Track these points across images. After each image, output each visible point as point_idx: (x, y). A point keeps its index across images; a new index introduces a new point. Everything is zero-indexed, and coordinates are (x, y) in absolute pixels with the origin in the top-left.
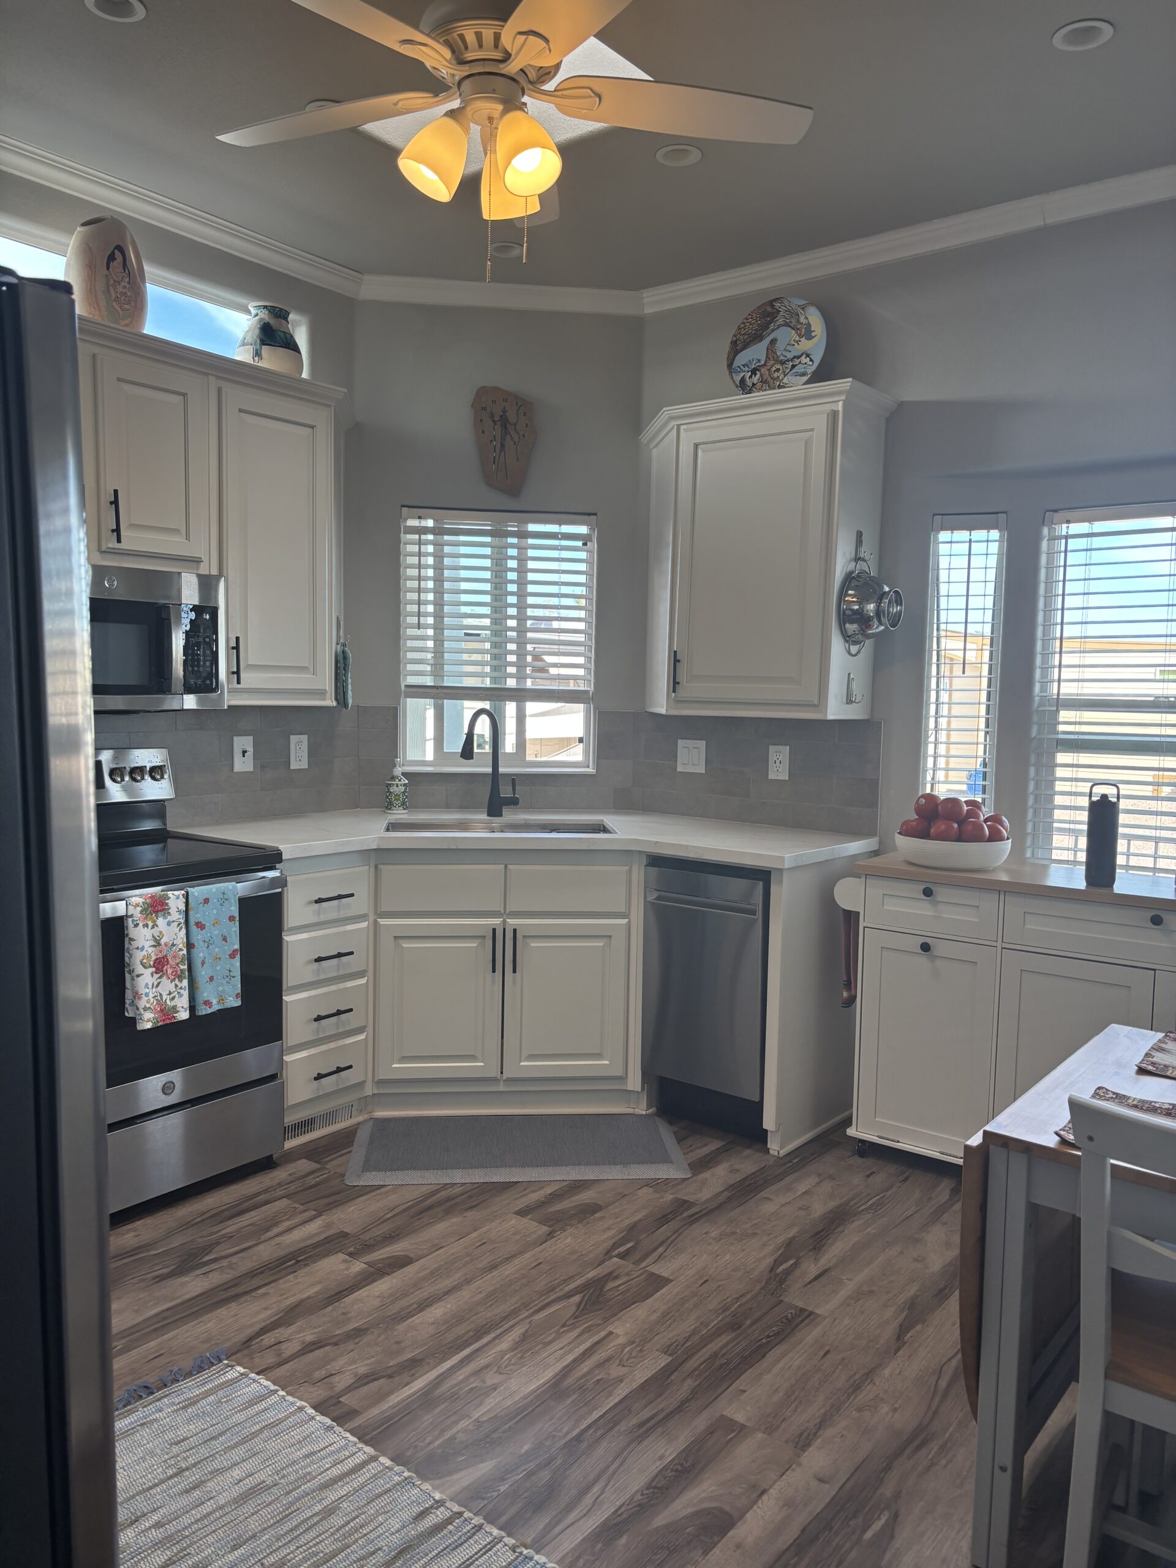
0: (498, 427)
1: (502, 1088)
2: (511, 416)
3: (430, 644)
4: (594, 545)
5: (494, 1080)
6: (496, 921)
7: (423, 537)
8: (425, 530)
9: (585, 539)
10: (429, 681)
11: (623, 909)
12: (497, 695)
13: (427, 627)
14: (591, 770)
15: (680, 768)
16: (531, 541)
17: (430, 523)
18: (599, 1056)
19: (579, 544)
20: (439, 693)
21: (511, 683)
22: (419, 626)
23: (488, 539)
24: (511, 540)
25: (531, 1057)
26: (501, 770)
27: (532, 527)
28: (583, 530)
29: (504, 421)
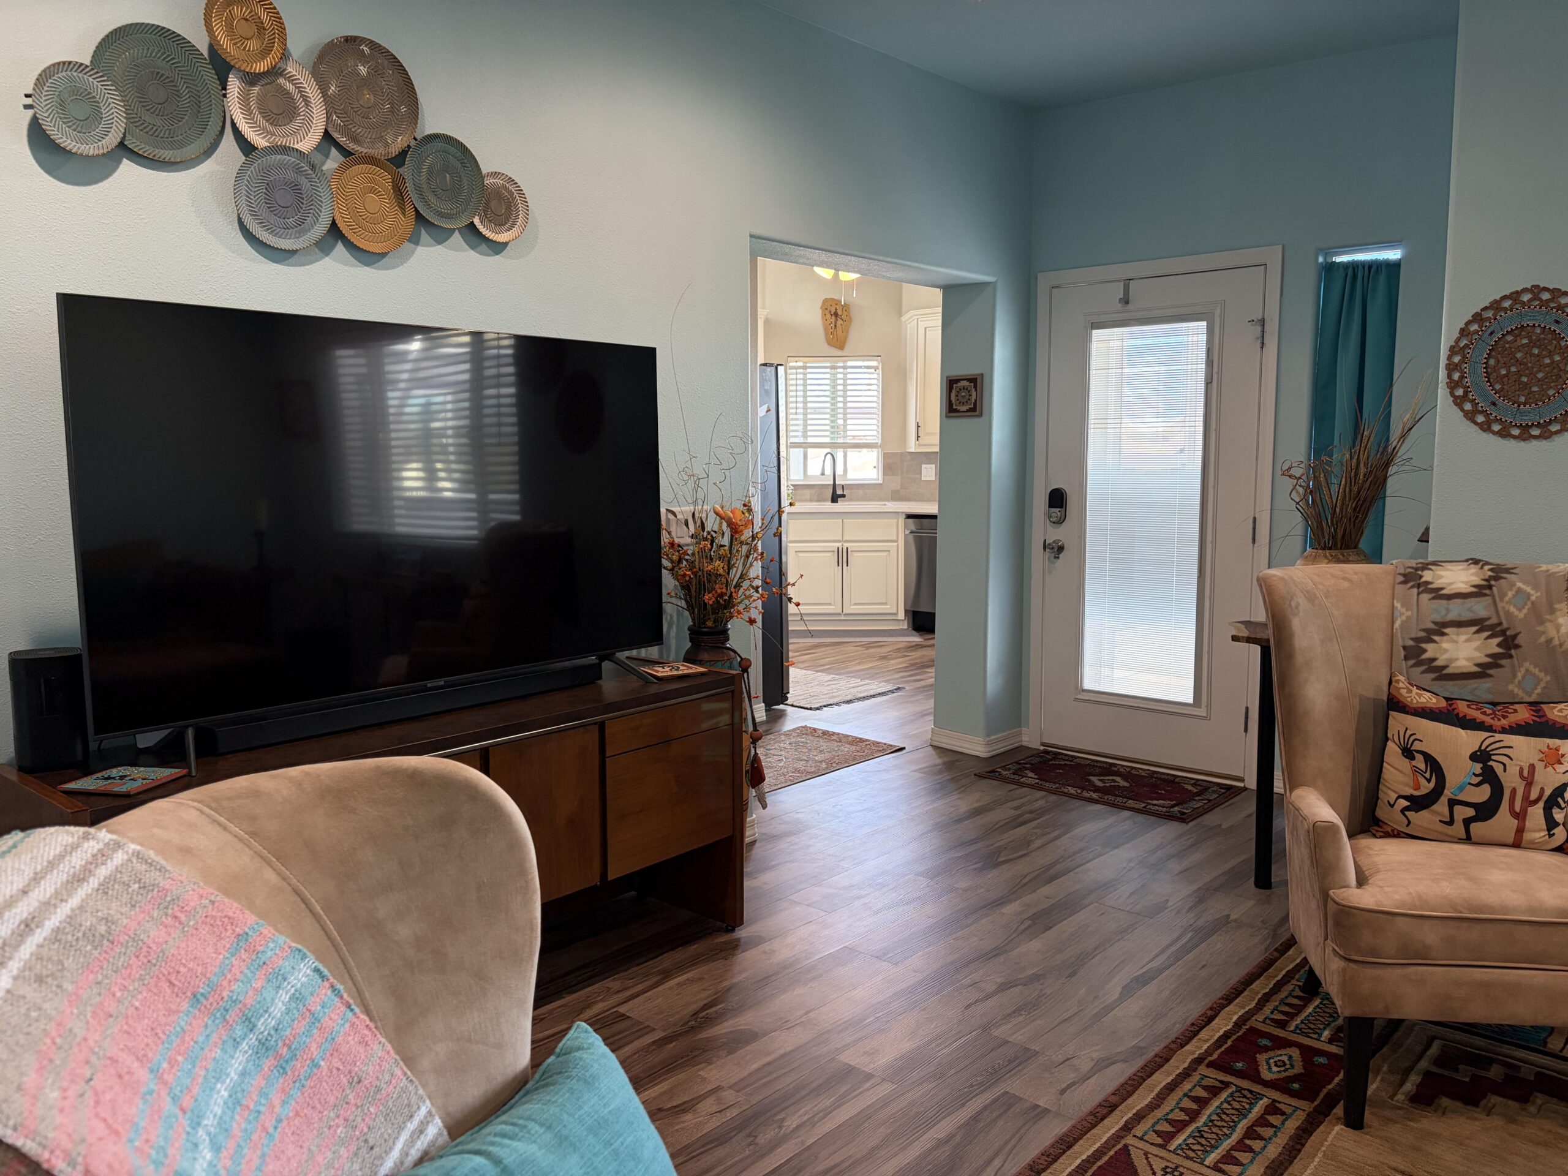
0: (833, 317)
1: (843, 618)
2: (839, 312)
3: (801, 422)
4: (880, 371)
5: (839, 614)
6: (839, 545)
7: (798, 371)
8: (799, 368)
9: (876, 368)
10: (801, 440)
11: (895, 538)
12: (834, 445)
13: (799, 414)
14: (880, 482)
15: (923, 479)
16: (849, 370)
17: (800, 364)
18: (885, 604)
19: (873, 370)
20: (805, 446)
21: (840, 441)
22: (796, 414)
23: (828, 370)
24: (839, 370)
25: (855, 604)
26: (837, 483)
27: (849, 364)
28: (874, 364)
29: (836, 314)
